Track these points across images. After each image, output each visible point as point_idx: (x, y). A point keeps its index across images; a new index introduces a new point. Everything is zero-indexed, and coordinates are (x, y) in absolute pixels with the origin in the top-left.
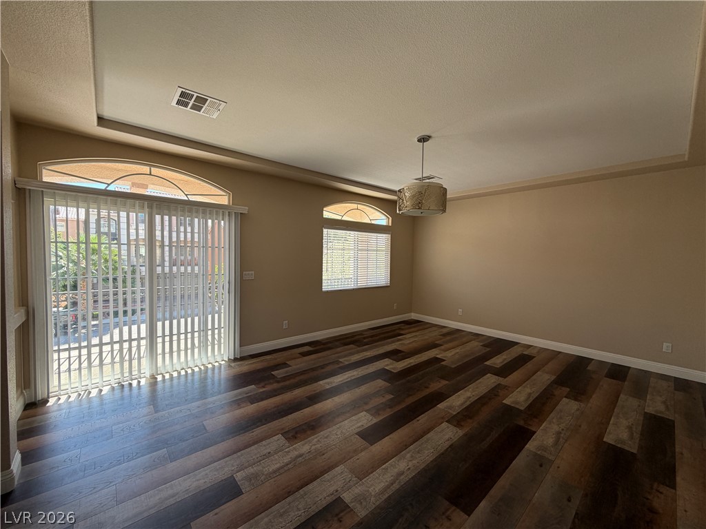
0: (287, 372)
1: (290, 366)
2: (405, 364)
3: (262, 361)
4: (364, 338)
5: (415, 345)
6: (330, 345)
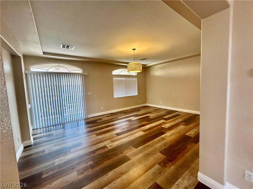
0: (101, 121)
1: (102, 119)
5: (143, 113)
6: (116, 114)
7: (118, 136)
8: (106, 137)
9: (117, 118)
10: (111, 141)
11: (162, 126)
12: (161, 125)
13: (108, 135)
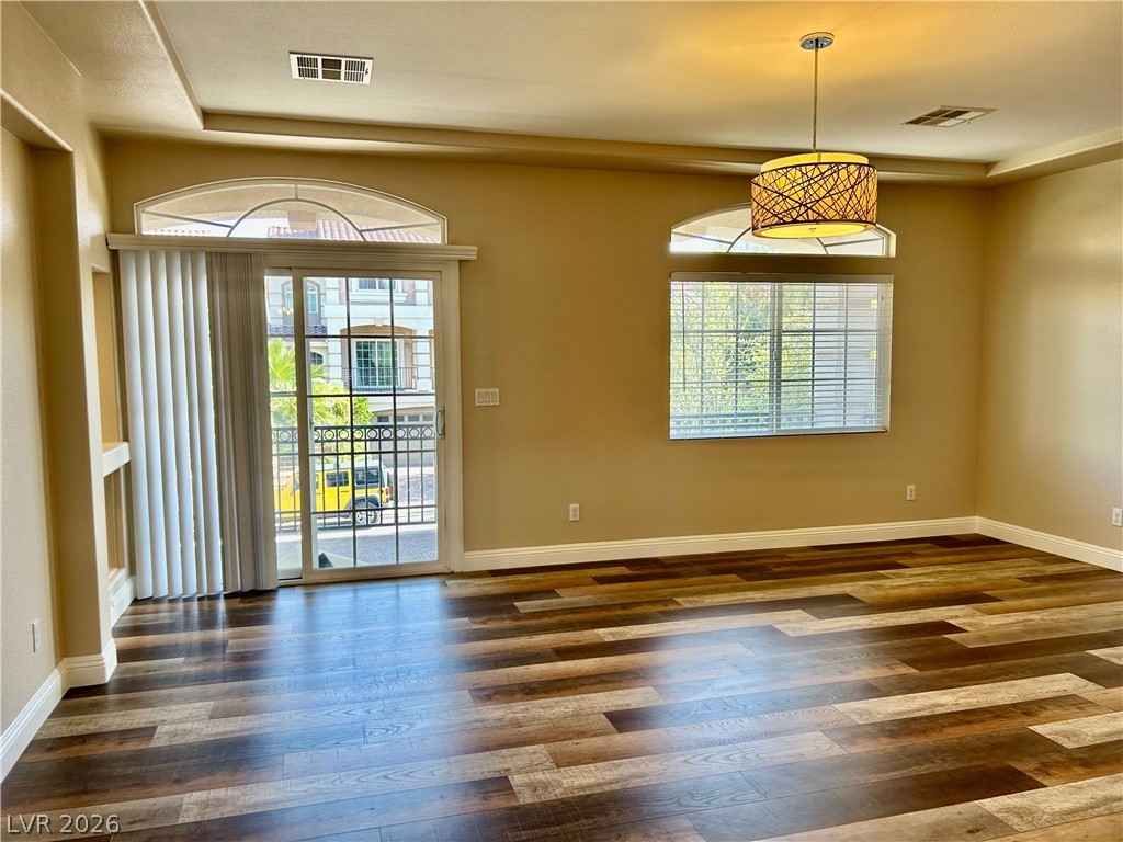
0: (544, 605)
1: (559, 596)
2: (838, 625)
3: (508, 583)
4: (778, 565)
5: (912, 591)
6: (677, 570)
7: (620, 732)
8: (534, 719)
9: (671, 601)
10: (553, 755)
11: (1039, 729)
12: (1027, 713)
13: (557, 710)
